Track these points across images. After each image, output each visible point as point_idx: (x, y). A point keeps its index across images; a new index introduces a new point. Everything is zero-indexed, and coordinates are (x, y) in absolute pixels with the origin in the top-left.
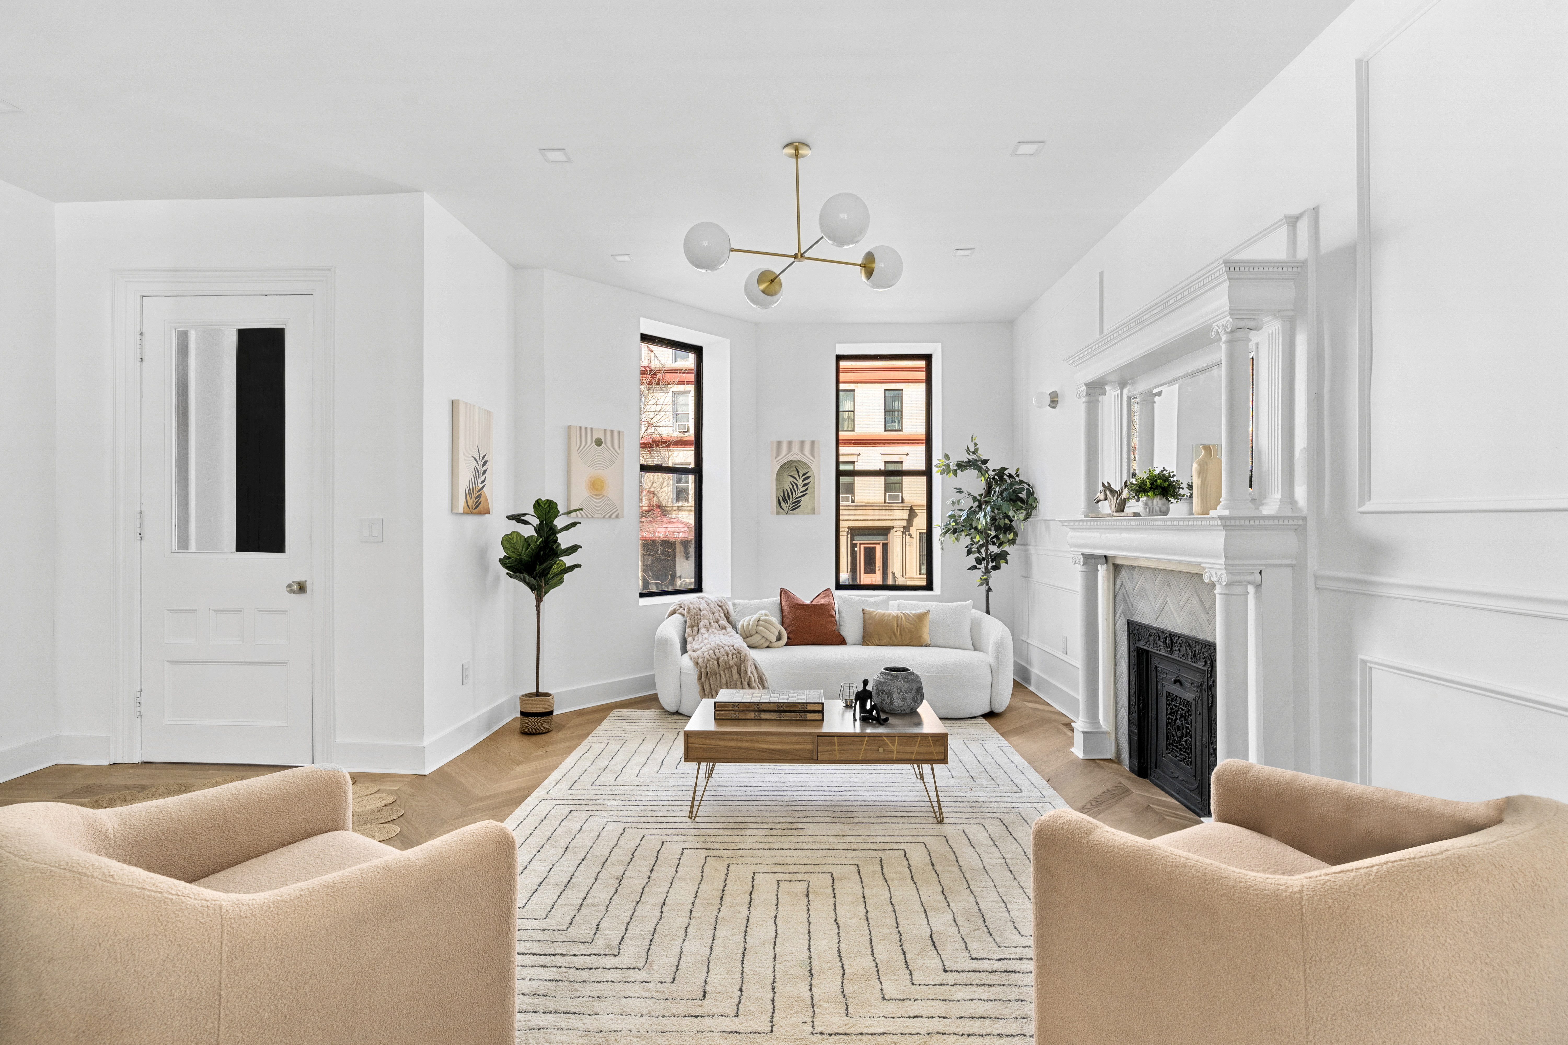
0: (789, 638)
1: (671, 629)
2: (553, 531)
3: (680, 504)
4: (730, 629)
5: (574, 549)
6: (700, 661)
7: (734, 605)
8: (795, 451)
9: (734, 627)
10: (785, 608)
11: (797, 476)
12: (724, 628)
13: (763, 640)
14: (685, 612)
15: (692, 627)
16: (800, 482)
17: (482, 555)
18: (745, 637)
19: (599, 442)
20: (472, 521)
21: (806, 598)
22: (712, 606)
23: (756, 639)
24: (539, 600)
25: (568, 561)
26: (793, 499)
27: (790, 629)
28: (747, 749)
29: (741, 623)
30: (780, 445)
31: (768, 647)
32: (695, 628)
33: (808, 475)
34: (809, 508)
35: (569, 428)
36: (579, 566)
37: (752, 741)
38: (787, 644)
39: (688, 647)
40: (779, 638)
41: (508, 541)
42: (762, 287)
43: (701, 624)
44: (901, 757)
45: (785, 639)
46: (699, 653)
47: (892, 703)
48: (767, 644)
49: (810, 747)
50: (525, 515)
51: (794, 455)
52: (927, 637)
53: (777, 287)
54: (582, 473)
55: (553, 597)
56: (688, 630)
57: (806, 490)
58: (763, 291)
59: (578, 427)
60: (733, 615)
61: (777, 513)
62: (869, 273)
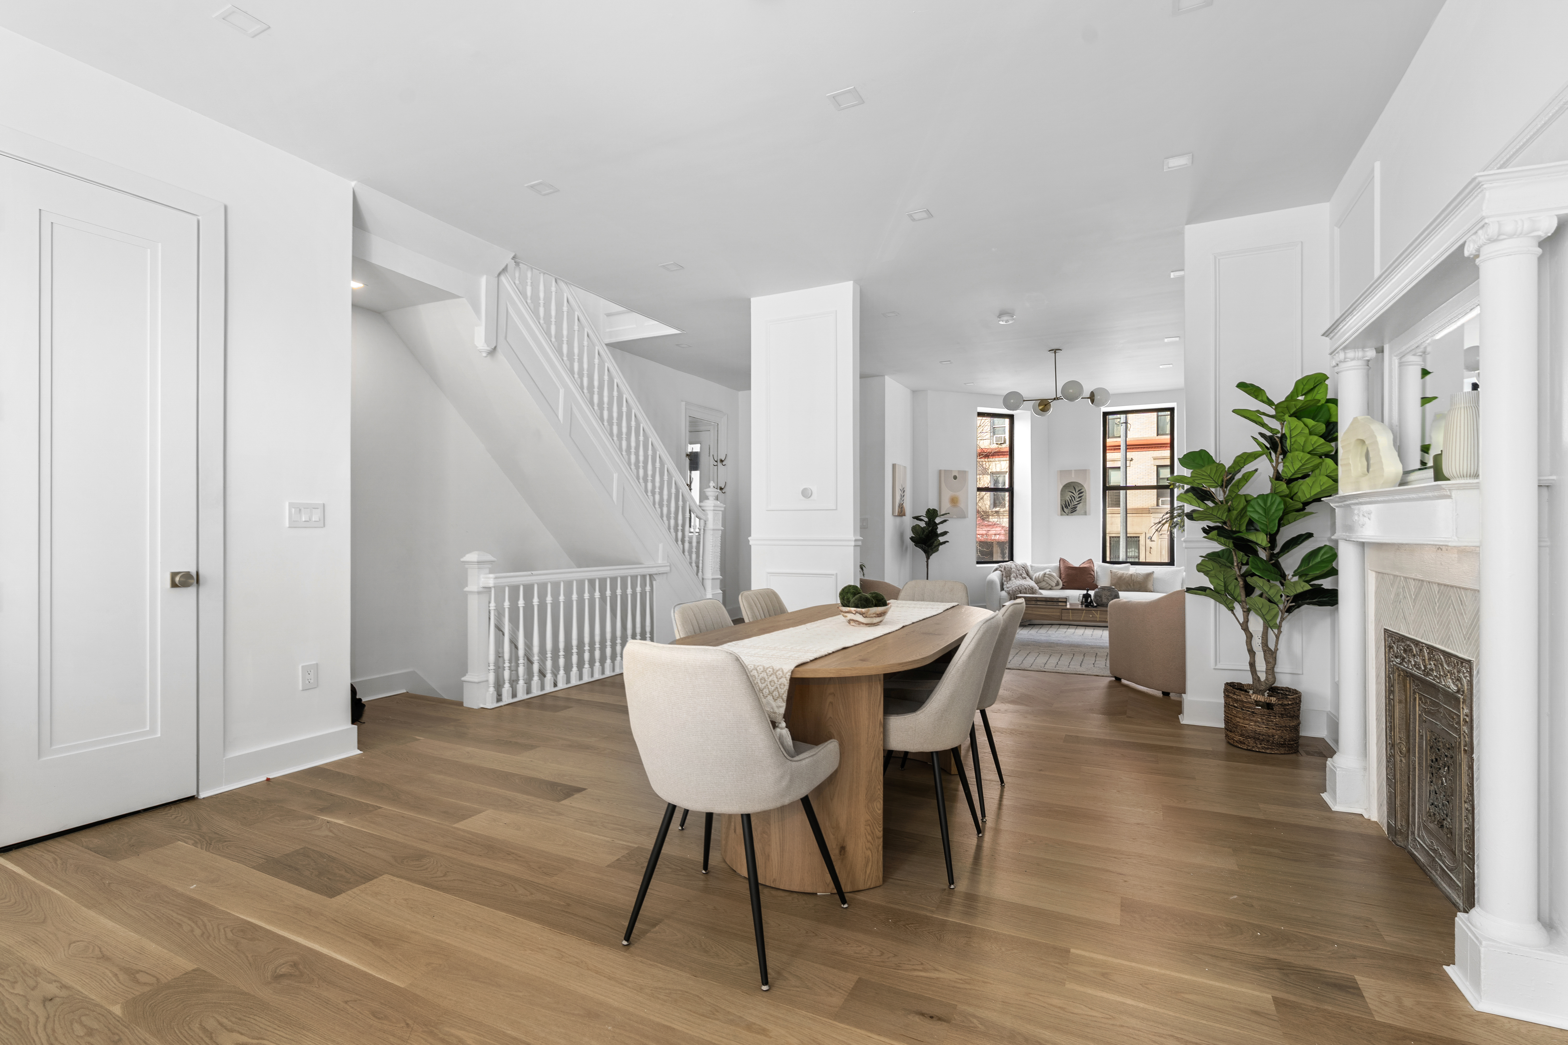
0: (1063, 585)
1: (995, 576)
2: (935, 526)
3: (997, 509)
4: (1028, 579)
5: (945, 533)
6: (1011, 592)
7: (1031, 566)
8: (1073, 476)
9: (1031, 579)
10: (1062, 569)
11: (1074, 492)
12: (1025, 578)
13: (1047, 585)
14: (1003, 569)
15: (1006, 577)
16: (1076, 495)
17: (902, 536)
18: (1037, 583)
19: (955, 478)
20: (898, 519)
21: (1076, 563)
22: (1018, 567)
23: (1043, 584)
24: (928, 558)
25: (941, 539)
26: (1071, 506)
27: (1064, 580)
28: (1030, 614)
29: (1035, 575)
30: (1063, 473)
31: (1050, 589)
32: (1008, 578)
33: (1082, 491)
34: (1083, 511)
35: (940, 471)
36: (948, 542)
37: (1032, 611)
38: (1062, 589)
39: (1005, 587)
40: (1057, 584)
41: (915, 529)
42: (1041, 407)
43: (1012, 576)
44: (1101, 620)
45: (1061, 586)
46: (1010, 588)
47: (1102, 600)
48: (1050, 587)
49: (1059, 614)
50: (920, 516)
51: (1073, 479)
52: (1150, 586)
53: (1049, 407)
54: (947, 495)
55: (934, 557)
56: (1004, 578)
57: (1081, 500)
58: (1041, 410)
59: (945, 470)
60: (1031, 572)
61: (1061, 515)
62: (1093, 402)
